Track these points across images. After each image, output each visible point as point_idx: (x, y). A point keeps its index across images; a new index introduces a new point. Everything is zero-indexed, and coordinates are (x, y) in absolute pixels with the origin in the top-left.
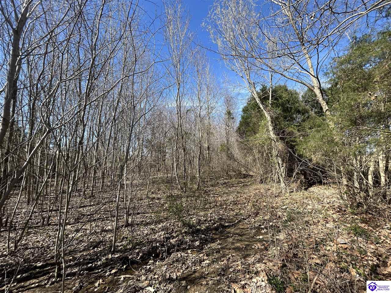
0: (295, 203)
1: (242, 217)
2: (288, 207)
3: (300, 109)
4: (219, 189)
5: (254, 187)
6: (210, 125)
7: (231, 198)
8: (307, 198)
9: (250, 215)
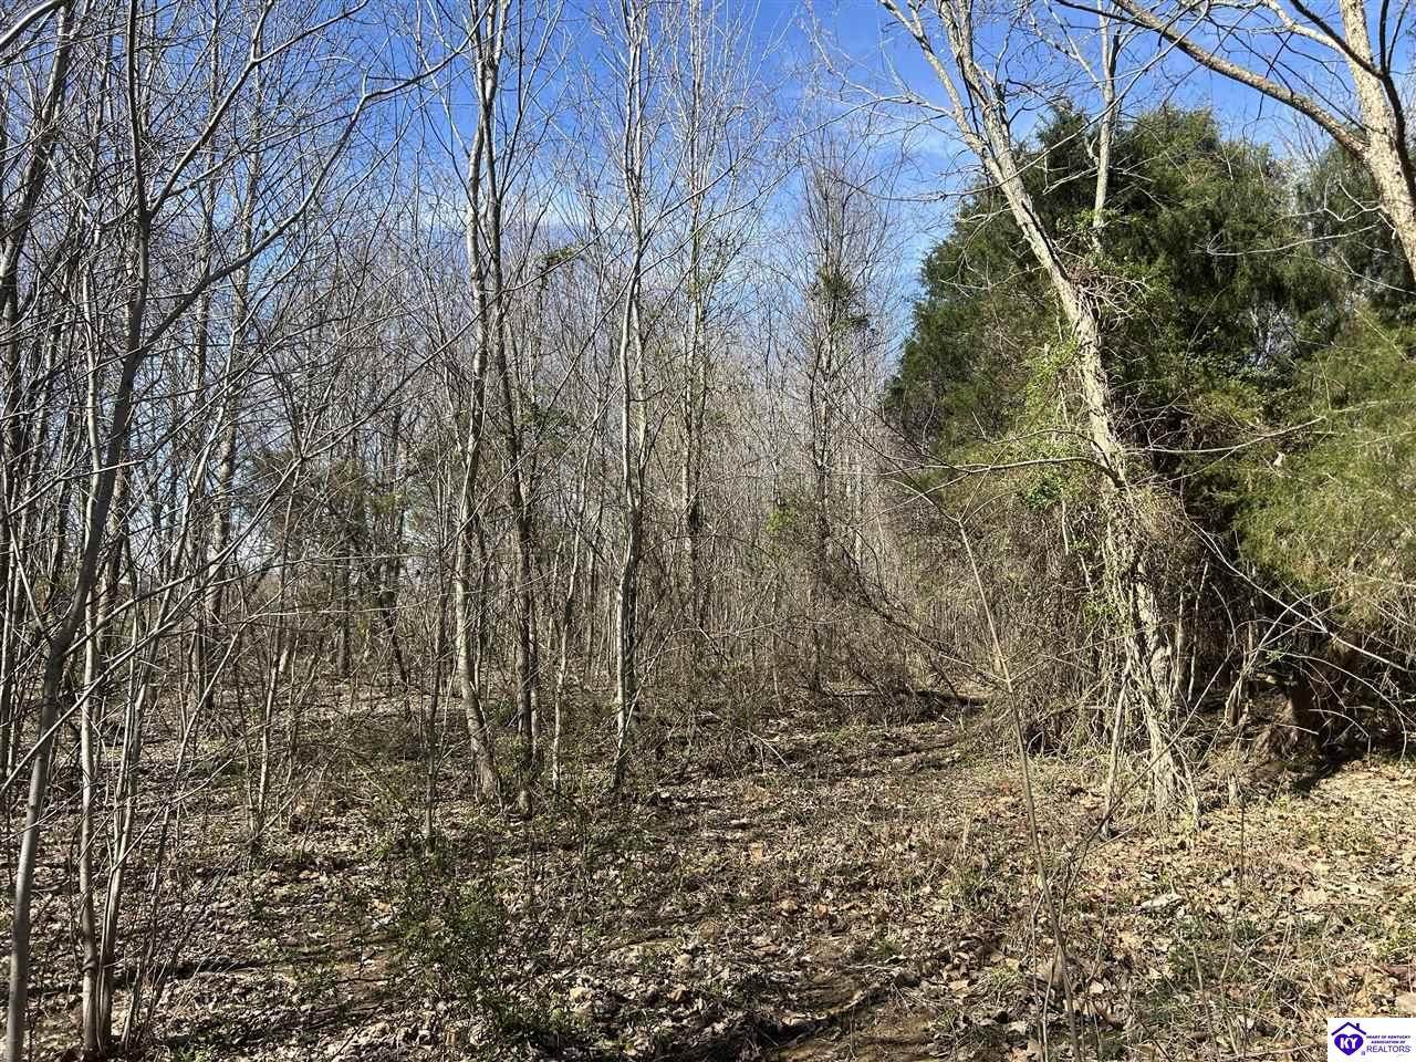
0: (1228, 874)
1: (896, 971)
2: (1183, 902)
3: (1289, 271)
4: (752, 793)
5: (986, 774)
6: (709, 366)
7: (831, 849)
8: (1301, 843)
9: (945, 958)
